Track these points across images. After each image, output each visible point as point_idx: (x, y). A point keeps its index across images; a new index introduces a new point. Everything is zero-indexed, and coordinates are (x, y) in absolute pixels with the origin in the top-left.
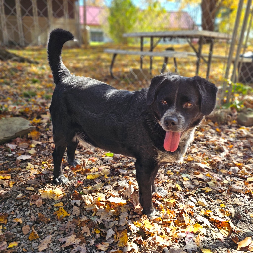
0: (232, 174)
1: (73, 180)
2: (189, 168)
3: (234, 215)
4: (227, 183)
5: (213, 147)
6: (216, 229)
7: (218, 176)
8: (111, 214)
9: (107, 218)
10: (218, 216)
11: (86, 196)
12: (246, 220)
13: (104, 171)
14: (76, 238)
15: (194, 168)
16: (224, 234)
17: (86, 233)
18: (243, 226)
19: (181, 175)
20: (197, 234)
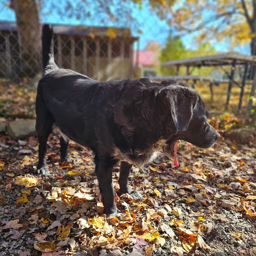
0: (231, 190)
1: (55, 174)
2: (182, 178)
3: (210, 231)
4: (219, 197)
5: (220, 162)
6: (179, 242)
7: (210, 189)
8: (69, 207)
9: (62, 210)
10: (190, 229)
11: (55, 188)
12: (224, 239)
13: (89, 170)
14: (18, 223)
15: (186, 178)
16: (186, 249)
17: (33, 220)
18: (218, 245)
19: (168, 183)
20: (152, 243)
